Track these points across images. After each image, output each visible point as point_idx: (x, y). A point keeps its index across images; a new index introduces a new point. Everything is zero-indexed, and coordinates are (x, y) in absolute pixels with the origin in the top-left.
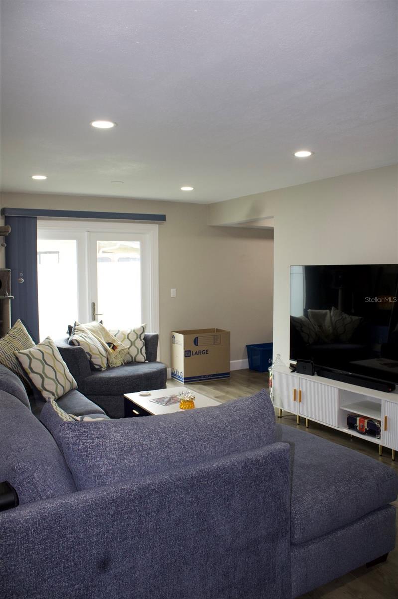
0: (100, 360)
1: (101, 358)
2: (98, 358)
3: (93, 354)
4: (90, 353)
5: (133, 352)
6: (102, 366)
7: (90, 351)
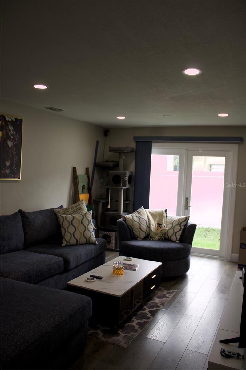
0: (138, 232)
1: (140, 232)
2: (137, 231)
3: (134, 227)
4: (132, 227)
5: (171, 233)
6: (139, 237)
7: (133, 226)
